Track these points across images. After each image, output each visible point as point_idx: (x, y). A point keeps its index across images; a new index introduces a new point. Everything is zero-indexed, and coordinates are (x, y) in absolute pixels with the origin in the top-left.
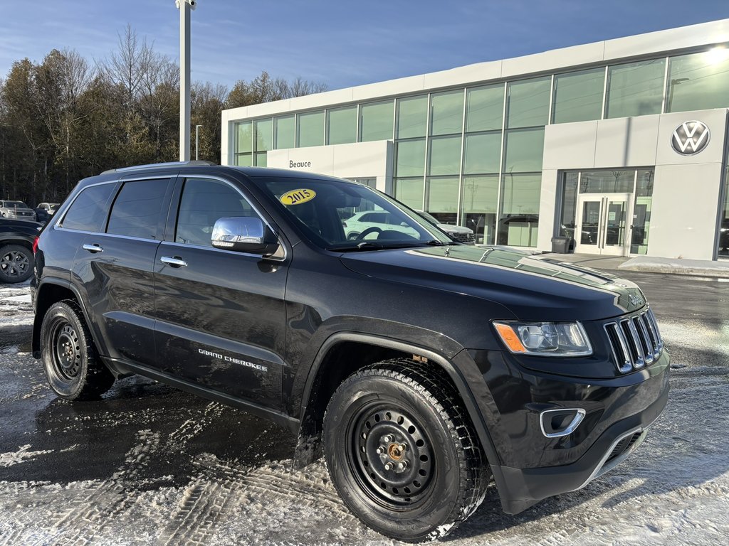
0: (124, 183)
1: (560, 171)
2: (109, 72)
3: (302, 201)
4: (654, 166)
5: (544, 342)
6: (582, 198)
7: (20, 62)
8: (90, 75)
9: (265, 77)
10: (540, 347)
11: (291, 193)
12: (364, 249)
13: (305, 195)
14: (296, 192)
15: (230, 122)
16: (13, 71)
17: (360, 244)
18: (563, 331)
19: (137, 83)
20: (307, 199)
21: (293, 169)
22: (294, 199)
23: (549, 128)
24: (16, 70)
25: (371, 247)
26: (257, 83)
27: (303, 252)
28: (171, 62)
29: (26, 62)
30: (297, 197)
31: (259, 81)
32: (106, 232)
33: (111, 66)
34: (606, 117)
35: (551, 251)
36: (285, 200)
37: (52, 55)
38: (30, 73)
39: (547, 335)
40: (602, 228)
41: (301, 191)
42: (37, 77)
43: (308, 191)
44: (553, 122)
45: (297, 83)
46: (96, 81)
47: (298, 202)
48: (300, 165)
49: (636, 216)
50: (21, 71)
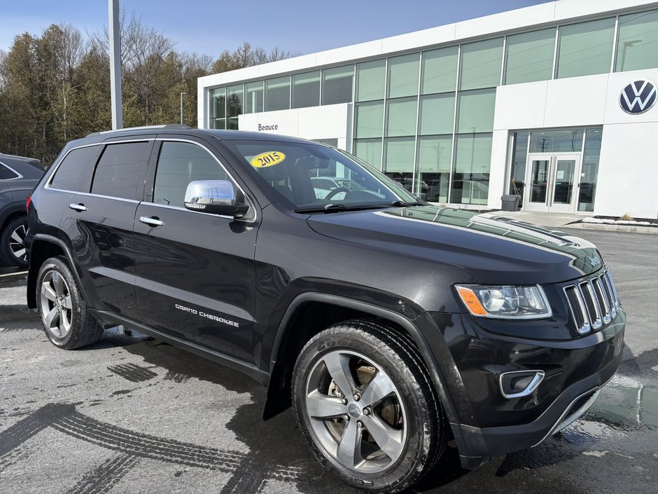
0: (107, 145)
1: (510, 131)
2: (101, 44)
3: (272, 163)
4: (602, 125)
5: (506, 305)
6: (532, 157)
7: (21, 35)
8: (85, 48)
9: (247, 47)
10: (501, 310)
11: (262, 156)
12: (330, 211)
13: (275, 158)
14: (266, 155)
15: (206, 89)
16: (15, 44)
17: (327, 206)
18: (523, 294)
19: (127, 53)
20: (277, 162)
21: (262, 131)
22: (264, 162)
23: (501, 89)
24: (17, 43)
25: (337, 209)
26: (239, 53)
27: (272, 213)
28: (158, 34)
29: (26, 36)
30: (267, 160)
31: (241, 52)
32: (90, 192)
33: (103, 38)
34: (556, 77)
35: (501, 208)
36: (256, 163)
37: (51, 29)
38: (31, 46)
39: (507, 298)
40: (551, 186)
41: (271, 153)
42: (37, 50)
43: (277, 153)
44: (504, 83)
45: (274, 52)
46: (91, 53)
47: (267, 165)
48: (268, 128)
49: (583, 175)
50: (23, 44)
